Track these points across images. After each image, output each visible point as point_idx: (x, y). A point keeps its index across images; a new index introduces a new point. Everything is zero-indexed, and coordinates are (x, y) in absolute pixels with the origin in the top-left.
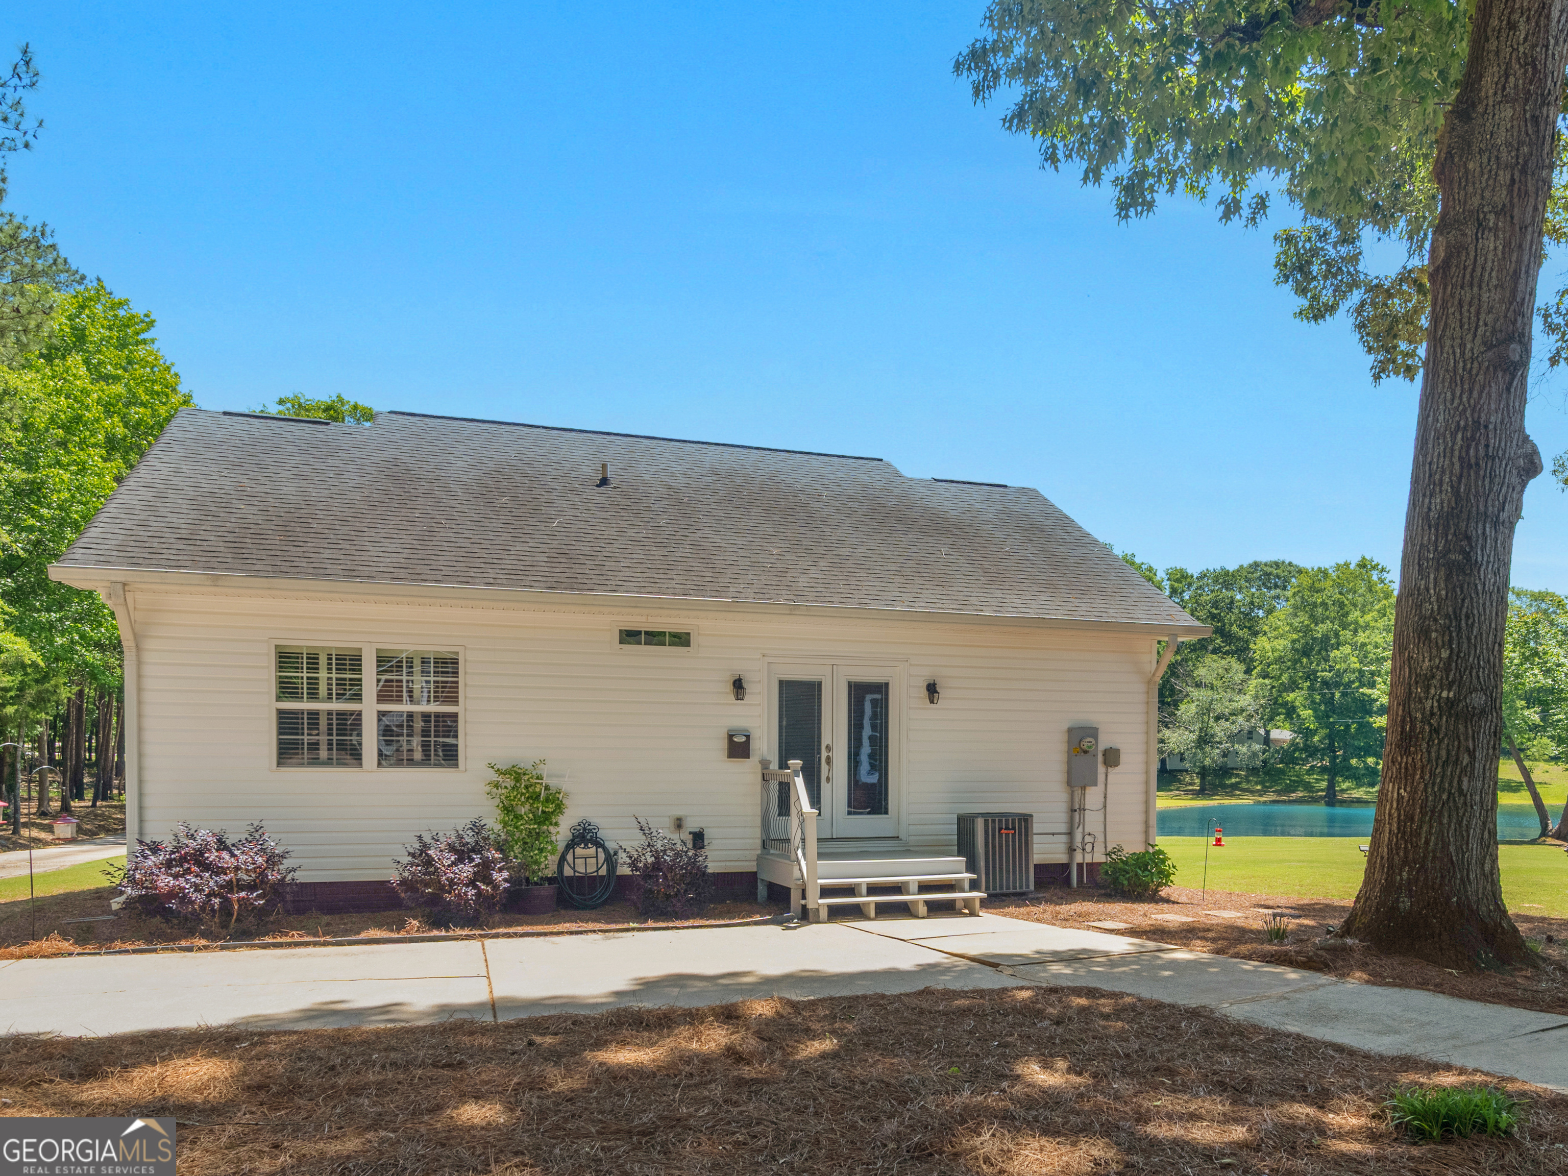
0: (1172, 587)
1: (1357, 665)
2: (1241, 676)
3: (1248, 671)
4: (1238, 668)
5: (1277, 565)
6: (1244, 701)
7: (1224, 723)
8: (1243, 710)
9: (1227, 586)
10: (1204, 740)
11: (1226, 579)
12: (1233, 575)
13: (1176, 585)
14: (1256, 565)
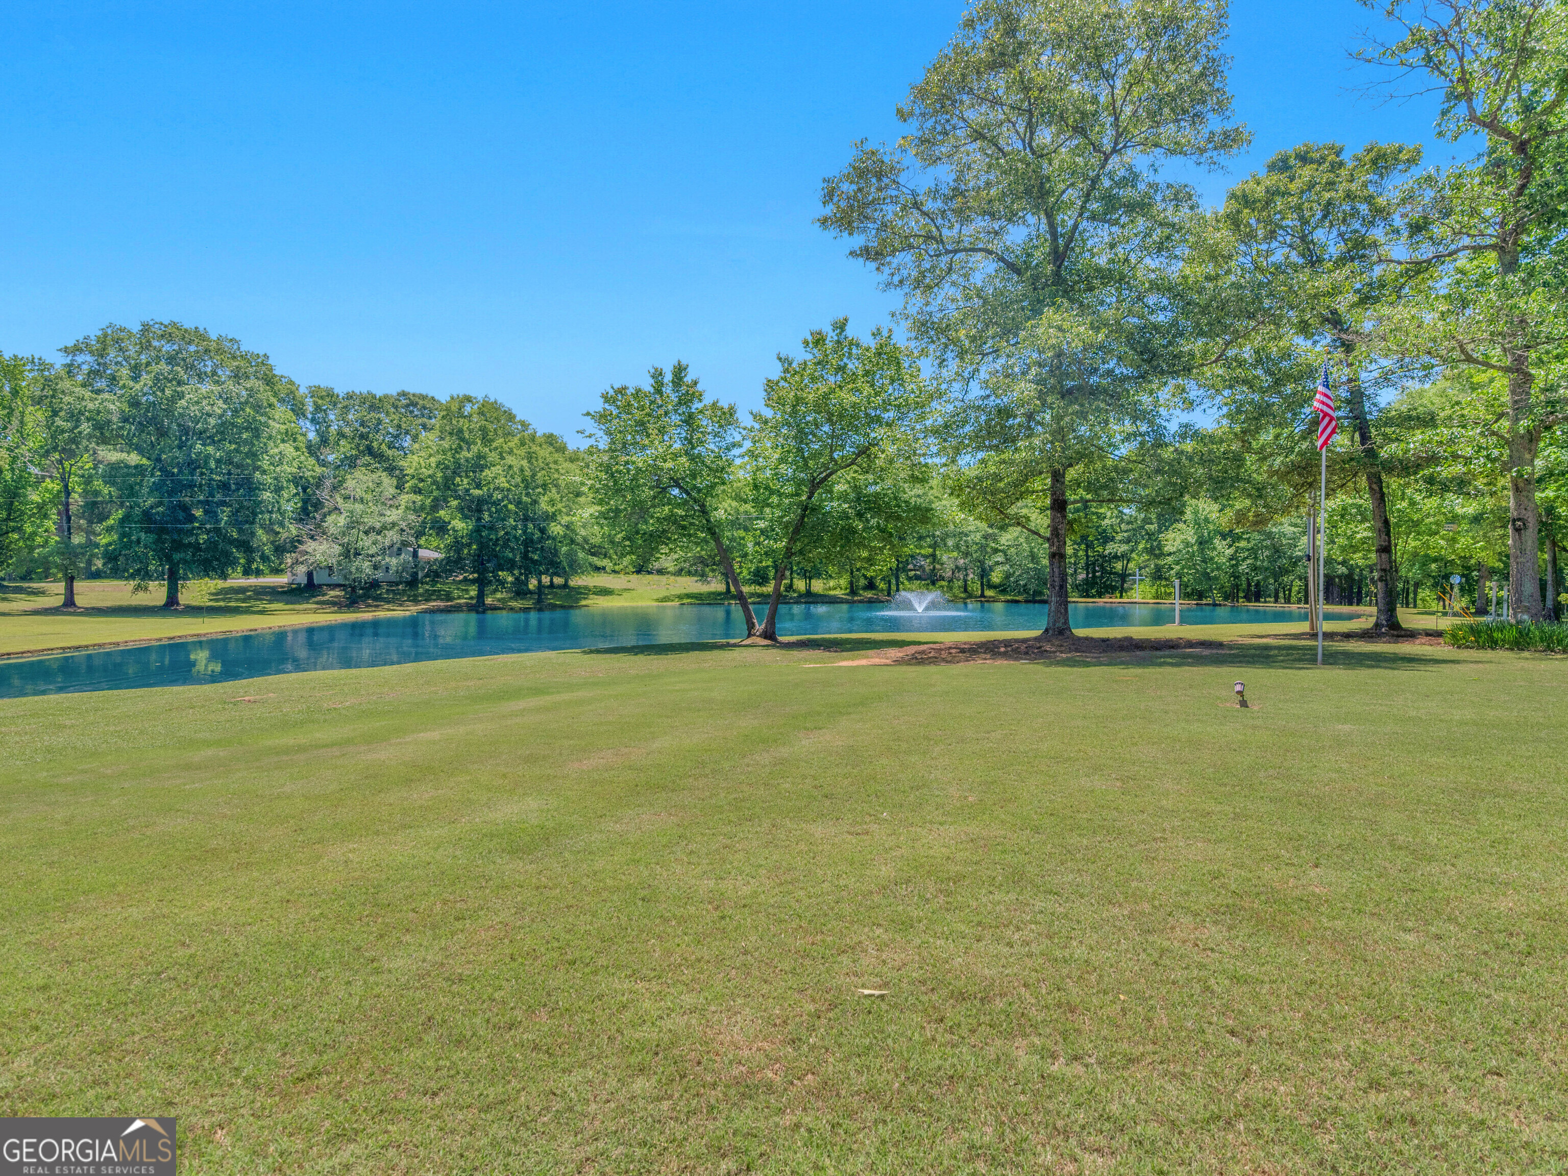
0: (315, 403)
1: (506, 485)
2: (392, 491)
3: (400, 487)
4: (388, 484)
5: (424, 397)
6: (393, 515)
7: (373, 536)
8: (394, 524)
9: (373, 408)
10: (350, 553)
11: (374, 404)
12: (380, 400)
13: (320, 402)
14: (404, 394)
